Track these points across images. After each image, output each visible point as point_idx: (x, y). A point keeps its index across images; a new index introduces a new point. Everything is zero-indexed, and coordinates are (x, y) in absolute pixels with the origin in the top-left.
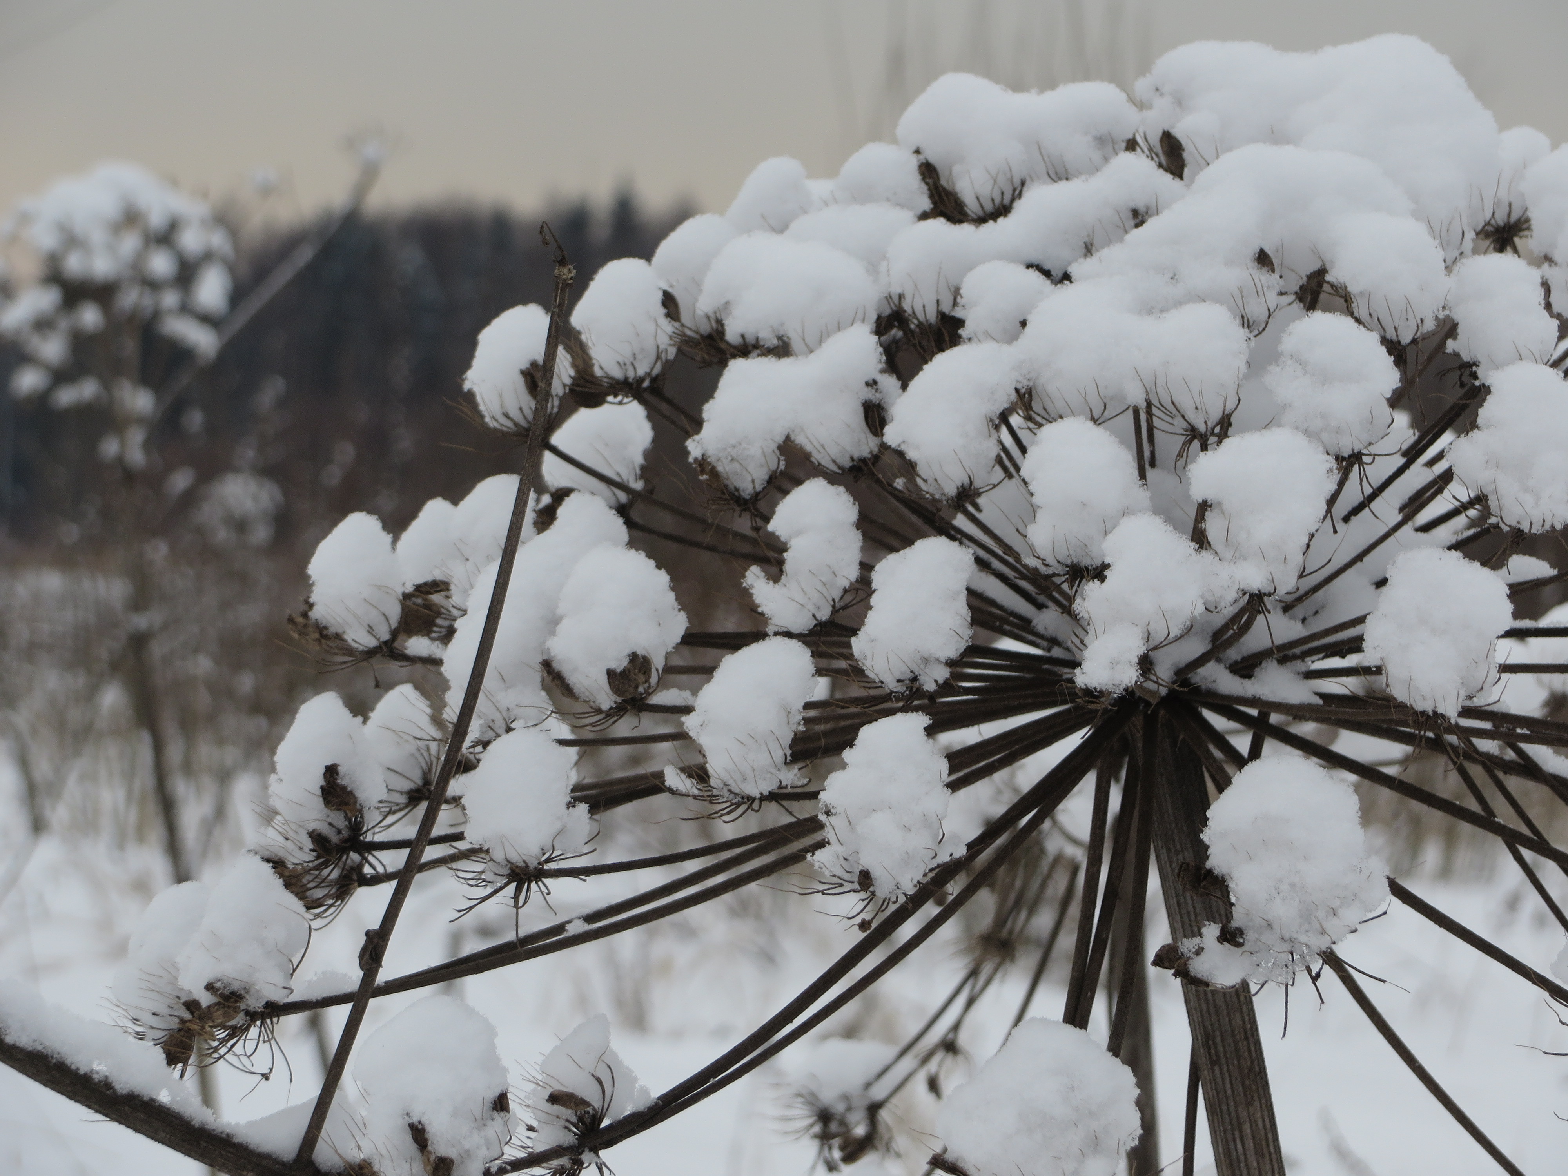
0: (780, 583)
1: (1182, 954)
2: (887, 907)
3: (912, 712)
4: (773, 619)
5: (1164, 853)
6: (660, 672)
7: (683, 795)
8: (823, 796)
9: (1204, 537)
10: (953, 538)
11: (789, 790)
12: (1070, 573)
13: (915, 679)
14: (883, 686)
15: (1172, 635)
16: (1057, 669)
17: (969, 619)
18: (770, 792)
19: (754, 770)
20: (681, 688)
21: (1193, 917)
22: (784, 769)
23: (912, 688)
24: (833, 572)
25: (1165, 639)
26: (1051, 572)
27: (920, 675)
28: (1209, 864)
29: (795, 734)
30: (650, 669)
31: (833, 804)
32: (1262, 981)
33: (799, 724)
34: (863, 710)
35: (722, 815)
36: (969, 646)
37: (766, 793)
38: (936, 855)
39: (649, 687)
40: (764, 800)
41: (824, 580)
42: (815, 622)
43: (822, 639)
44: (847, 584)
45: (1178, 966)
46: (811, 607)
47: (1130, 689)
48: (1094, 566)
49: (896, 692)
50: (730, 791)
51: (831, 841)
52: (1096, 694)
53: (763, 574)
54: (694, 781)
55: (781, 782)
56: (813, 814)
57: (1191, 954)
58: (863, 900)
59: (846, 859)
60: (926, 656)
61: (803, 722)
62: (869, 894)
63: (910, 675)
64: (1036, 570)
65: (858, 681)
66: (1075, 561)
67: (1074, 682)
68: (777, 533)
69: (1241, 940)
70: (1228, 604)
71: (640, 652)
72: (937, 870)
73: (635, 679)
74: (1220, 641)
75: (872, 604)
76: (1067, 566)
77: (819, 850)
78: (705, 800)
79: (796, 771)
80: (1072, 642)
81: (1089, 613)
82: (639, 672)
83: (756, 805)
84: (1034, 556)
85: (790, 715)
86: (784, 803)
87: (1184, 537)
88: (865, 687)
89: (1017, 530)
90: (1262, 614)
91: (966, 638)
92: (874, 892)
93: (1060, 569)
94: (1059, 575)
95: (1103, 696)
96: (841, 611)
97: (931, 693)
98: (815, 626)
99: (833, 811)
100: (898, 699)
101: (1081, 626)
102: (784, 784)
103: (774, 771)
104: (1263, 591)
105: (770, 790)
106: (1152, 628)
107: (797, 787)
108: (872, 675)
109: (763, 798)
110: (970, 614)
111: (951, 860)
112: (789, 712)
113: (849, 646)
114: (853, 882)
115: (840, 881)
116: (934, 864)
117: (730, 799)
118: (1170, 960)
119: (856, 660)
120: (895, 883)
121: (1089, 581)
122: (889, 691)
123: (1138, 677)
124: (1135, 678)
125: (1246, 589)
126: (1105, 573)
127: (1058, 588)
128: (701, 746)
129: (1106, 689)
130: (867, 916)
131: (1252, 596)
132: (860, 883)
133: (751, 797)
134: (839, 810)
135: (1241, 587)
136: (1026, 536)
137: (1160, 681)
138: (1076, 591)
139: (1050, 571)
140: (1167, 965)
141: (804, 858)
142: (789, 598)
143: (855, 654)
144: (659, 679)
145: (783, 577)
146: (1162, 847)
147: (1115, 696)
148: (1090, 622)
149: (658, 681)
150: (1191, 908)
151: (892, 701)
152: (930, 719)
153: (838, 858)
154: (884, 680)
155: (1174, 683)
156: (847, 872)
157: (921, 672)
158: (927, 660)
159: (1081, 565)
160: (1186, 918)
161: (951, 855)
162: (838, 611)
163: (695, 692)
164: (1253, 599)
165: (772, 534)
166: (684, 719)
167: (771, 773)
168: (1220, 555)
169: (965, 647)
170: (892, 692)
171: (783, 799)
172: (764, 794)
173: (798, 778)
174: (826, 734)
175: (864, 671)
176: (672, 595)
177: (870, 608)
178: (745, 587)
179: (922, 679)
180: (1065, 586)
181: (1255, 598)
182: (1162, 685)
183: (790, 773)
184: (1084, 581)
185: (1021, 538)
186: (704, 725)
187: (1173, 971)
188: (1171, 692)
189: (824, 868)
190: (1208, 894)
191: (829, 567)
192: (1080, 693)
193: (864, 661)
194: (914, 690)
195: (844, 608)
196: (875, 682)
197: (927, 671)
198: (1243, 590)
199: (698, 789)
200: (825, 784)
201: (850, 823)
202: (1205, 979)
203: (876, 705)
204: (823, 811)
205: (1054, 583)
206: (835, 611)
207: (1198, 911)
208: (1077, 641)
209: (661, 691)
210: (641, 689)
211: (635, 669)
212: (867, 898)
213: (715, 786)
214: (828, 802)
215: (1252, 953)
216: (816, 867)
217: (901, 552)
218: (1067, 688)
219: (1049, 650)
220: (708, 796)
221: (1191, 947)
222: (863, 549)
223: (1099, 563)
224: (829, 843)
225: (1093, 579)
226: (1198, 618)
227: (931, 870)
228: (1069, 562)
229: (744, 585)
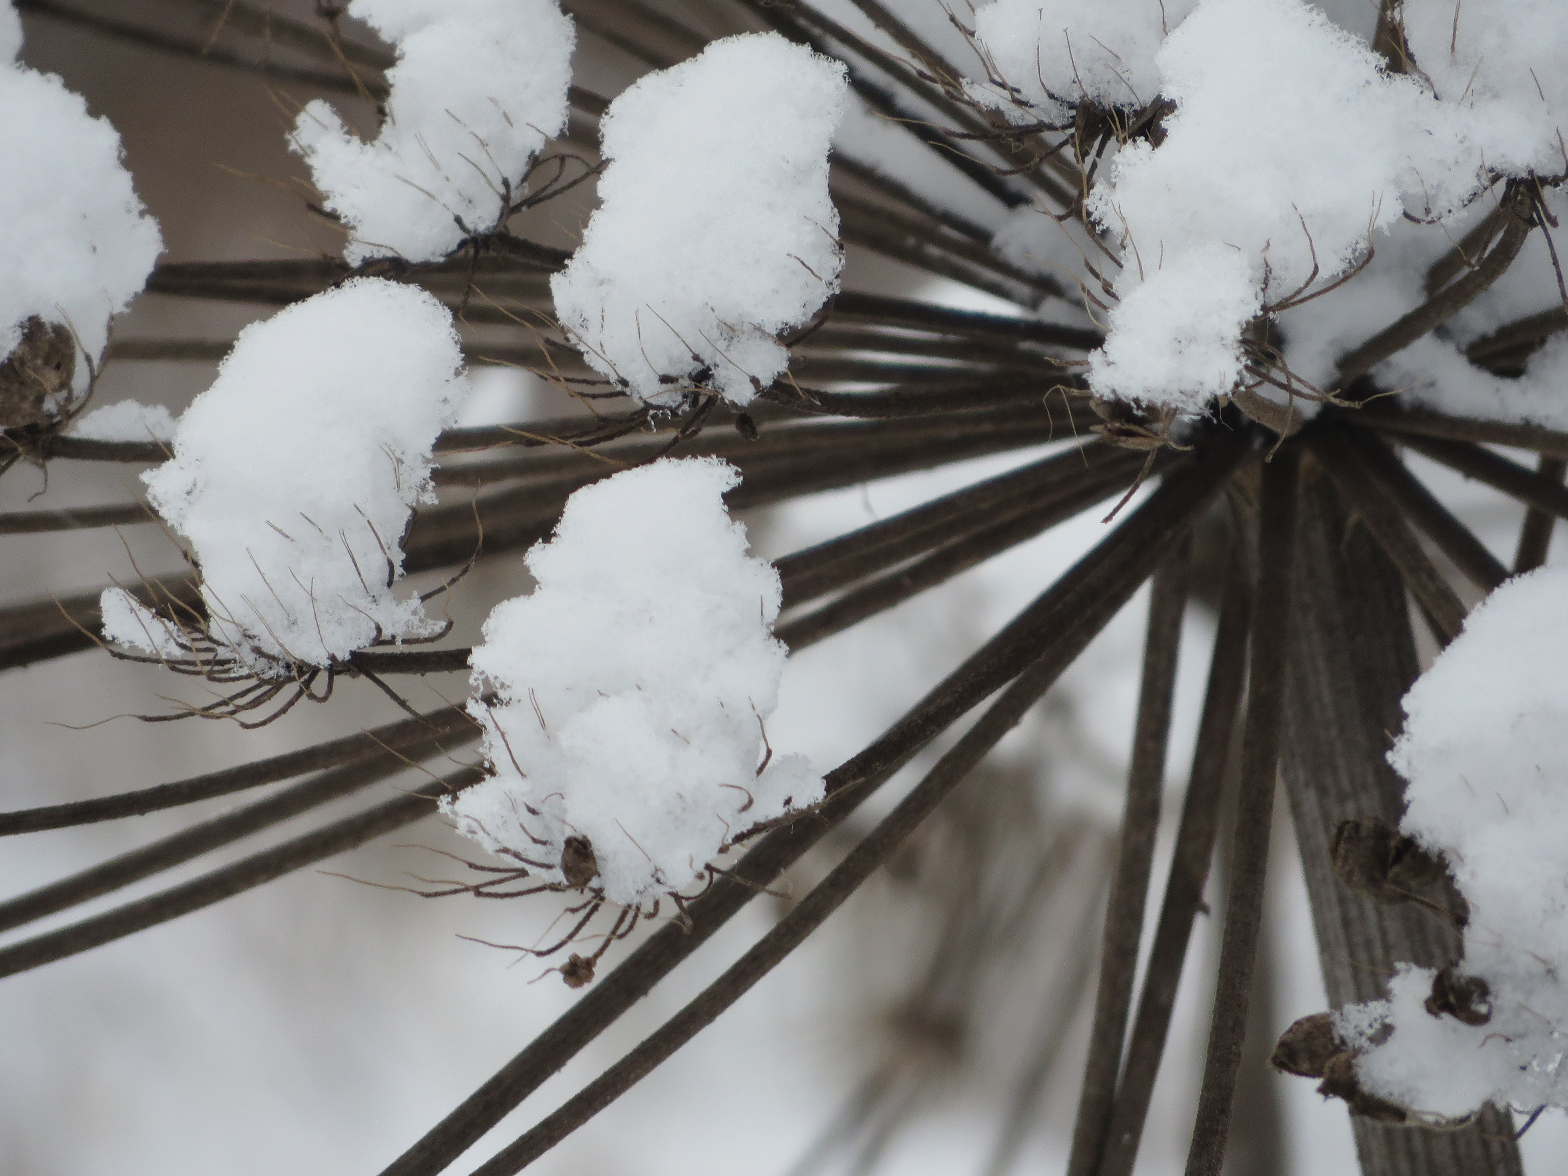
0: (376, 142)
1: (1343, 1041)
2: (631, 927)
3: (695, 456)
4: (359, 228)
5: (1310, 799)
6: (96, 361)
7: (144, 660)
8: (478, 658)
9: (1398, 42)
10: (797, 35)
11: (399, 648)
12: (1080, 122)
13: (703, 375)
14: (628, 391)
15: (1324, 274)
16: (1052, 352)
17: (835, 231)
18: (353, 653)
19: (313, 599)
20: (146, 400)
21: (1379, 952)
22: (387, 598)
23: (696, 396)
24: (505, 115)
25: (1307, 284)
26: (1033, 121)
27: (716, 366)
28: (1408, 825)
29: (415, 511)
30: (71, 358)
31: (502, 678)
32: (1532, 1106)
33: (423, 488)
34: (579, 449)
35: (238, 709)
36: (833, 295)
37: (343, 655)
38: (751, 801)
39: (69, 399)
40: (339, 673)
41: (482, 133)
42: (460, 236)
43: (478, 276)
44: (538, 145)
45: (1332, 1070)
46: (450, 198)
47: (1223, 404)
48: (1137, 107)
49: (659, 407)
50: (258, 651)
51: (497, 769)
52: (1140, 413)
53: (337, 121)
54: (170, 625)
55: (379, 629)
56: (455, 701)
57: (1364, 1042)
58: (574, 911)
59: (533, 812)
60: (730, 321)
61: (432, 484)
62: (588, 895)
63: (694, 367)
64: (996, 114)
65: (567, 380)
66: (1091, 93)
67: (1083, 384)
68: (372, 23)
69: (1483, 1009)
70: (1457, 203)
71: (48, 316)
72: (756, 839)
73: (35, 381)
74: (1444, 288)
75: (600, 194)
76: (1072, 106)
77: (469, 790)
78: (198, 673)
79: (416, 602)
80: (1084, 289)
81: (1123, 219)
82: (46, 363)
83: (319, 685)
84: (993, 81)
85: (402, 468)
86: (386, 678)
87: (1354, 39)
88: (582, 395)
89: (953, 19)
90: (1539, 228)
91: (829, 276)
92: (601, 890)
93: (1056, 115)
94: (1051, 127)
95: (1157, 420)
96: (524, 209)
97: (742, 407)
98: (462, 244)
99: (502, 694)
100: (662, 424)
101: (1106, 250)
102: (386, 634)
103: (363, 602)
104: (1539, 173)
105: (354, 648)
106: (1275, 257)
107: (417, 641)
108: (599, 366)
109: (336, 668)
110: (837, 220)
111: (787, 814)
112: (400, 461)
113: (546, 293)
114: (549, 867)
115: (519, 864)
116: (745, 823)
117: (258, 669)
118: (1313, 1056)
119: (563, 330)
120: (651, 869)
121: (1125, 141)
122: (641, 405)
123: (1239, 373)
124: (1233, 378)
125: (1499, 168)
126: (1164, 124)
127: (1053, 154)
128: (188, 542)
129: (1164, 403)
130: (583, 948)
131: (1513, 183)
132: (567, 870)
133: (308, 665)
134: (517, 691)
135: (1488, 164)
136: (972, 34)
137: (1295, 385)
138: (1094, 166)
139: (1030, 118)
140: (1306, 1066)
141: (433, 807)
142: (398, 177)
143: (559, 314)
144: (93, 378)
145: (385, 128)
146: (1307, 785)
147: (1186, 418)
148: (1127, 242)
149: (91, 386)
150: (1374, 932)
151: (649, 428)
152: (737, 474)
153: (514, 809)
154: (628, 379)
155: (1332, 387)
156: (535, 841)
157: (718, 359)
158: (732, 329)
159: (1105, 103)
160: (1362, 956)
161: (788, 802)
162: (516, 209)
163: (177, 408)
164: (1517, 192)
165: (361, 26)
166: (147, 476)
167: (355, 608)
168: (1436, 86)
169: (825, 299)
170: (648, 406)
171: (384, 671)
172: (340, 657)
173: (421, 621)
174: (489, 506)
175: (580, 354)
176: (124, 180)
177: (597, 203)
178: (294, 152)
179: (721, 375)
180: (1069, 152)
181: (1522, 189)
182: (1299, 393)
183: (403, 606)
184: (1112, 142)
185: (960, 36)
186: (196, 492)
187: (1318, 1082)
188: (1328, 410)
189: (481, 834)
190: (1405, 898)
191: (494, 101)
192: (1101, 412)
193: (581, 332)
194: (702, 400)
195: (530, 202)
196: (608, 383)
197: (732, 355)
198: (1492, 170)
199: (183, 646)
200: (483, 629)
201: (543, 724)
202: (1395, 1100)
203: (611, 437)
204: (478, 695)
205: (1042, 143)
206: (509, 209)
207: (1392, 938)
208: (1095, 287)
209: (98, 407)
210: (50, 405)
211: (35, 357)
212: (585, 906)
213: (222, 639)
214: (491, 673)
215: (1508, 1040)
216: (462, 830)
217: (673, 70)
218: (1072, 399)
219: (1034, 305)
220: (205, 663)
221: (1364, 1025)
222: (577, 60)
223: (1146, 98)
224: (492, 772)
225: (1133, 136)
226: (1387, 233)
227: (739, 838)
228: (1075, 97)
229: (293, 146)
